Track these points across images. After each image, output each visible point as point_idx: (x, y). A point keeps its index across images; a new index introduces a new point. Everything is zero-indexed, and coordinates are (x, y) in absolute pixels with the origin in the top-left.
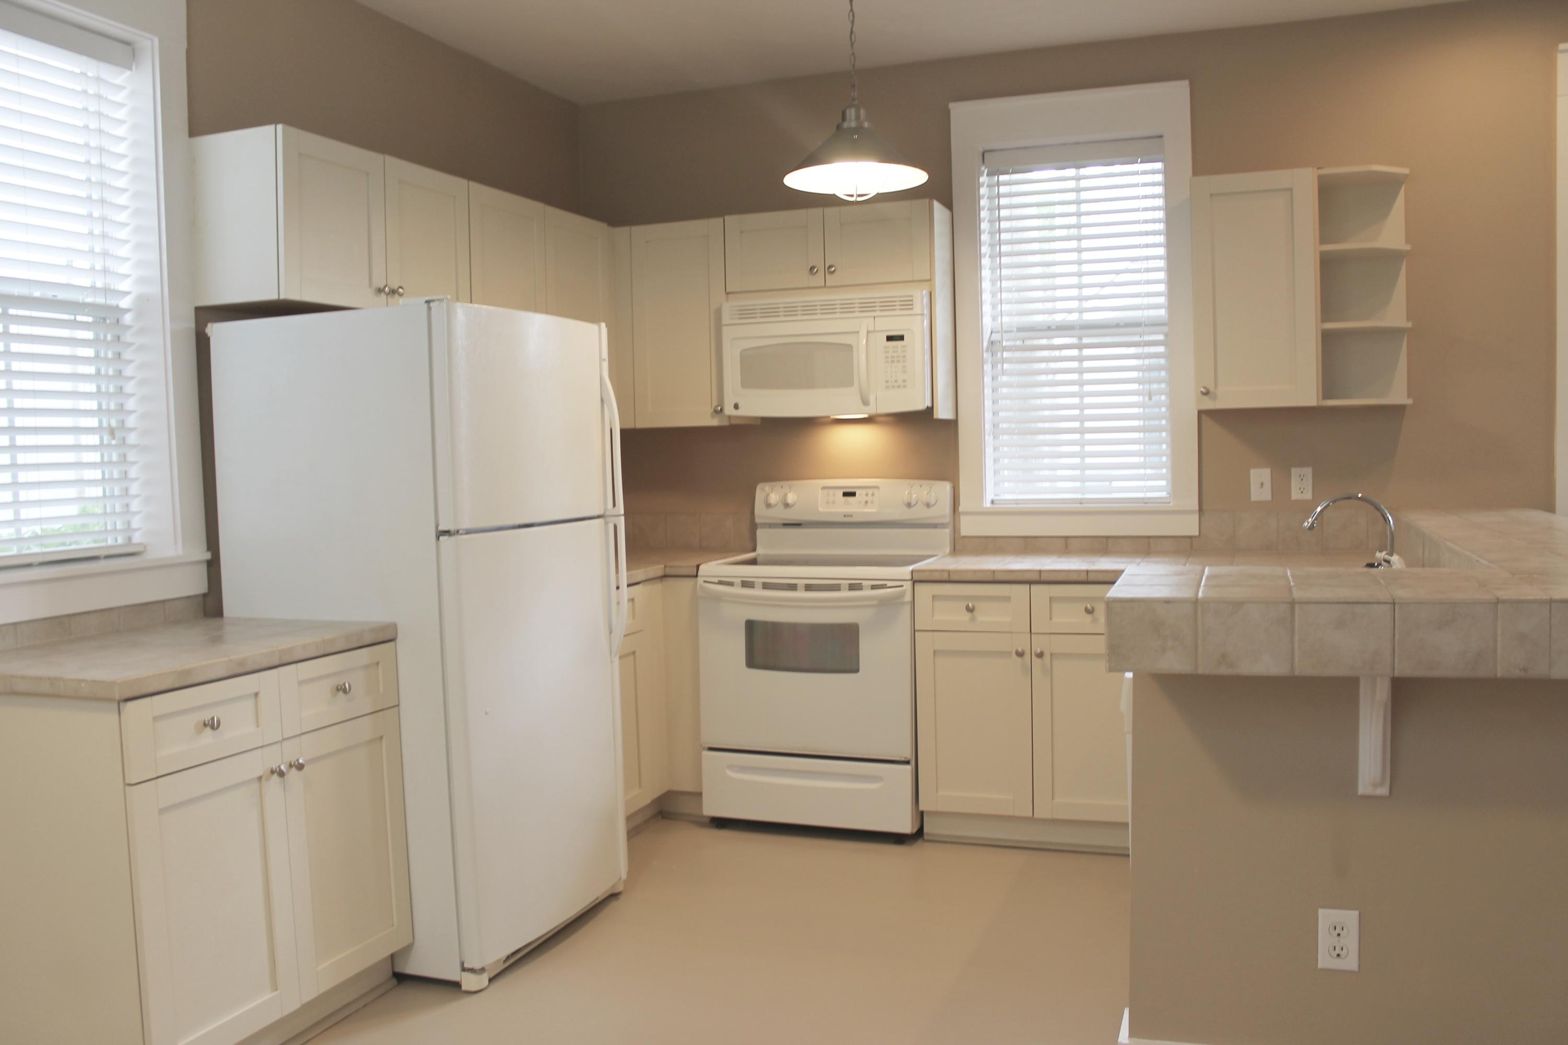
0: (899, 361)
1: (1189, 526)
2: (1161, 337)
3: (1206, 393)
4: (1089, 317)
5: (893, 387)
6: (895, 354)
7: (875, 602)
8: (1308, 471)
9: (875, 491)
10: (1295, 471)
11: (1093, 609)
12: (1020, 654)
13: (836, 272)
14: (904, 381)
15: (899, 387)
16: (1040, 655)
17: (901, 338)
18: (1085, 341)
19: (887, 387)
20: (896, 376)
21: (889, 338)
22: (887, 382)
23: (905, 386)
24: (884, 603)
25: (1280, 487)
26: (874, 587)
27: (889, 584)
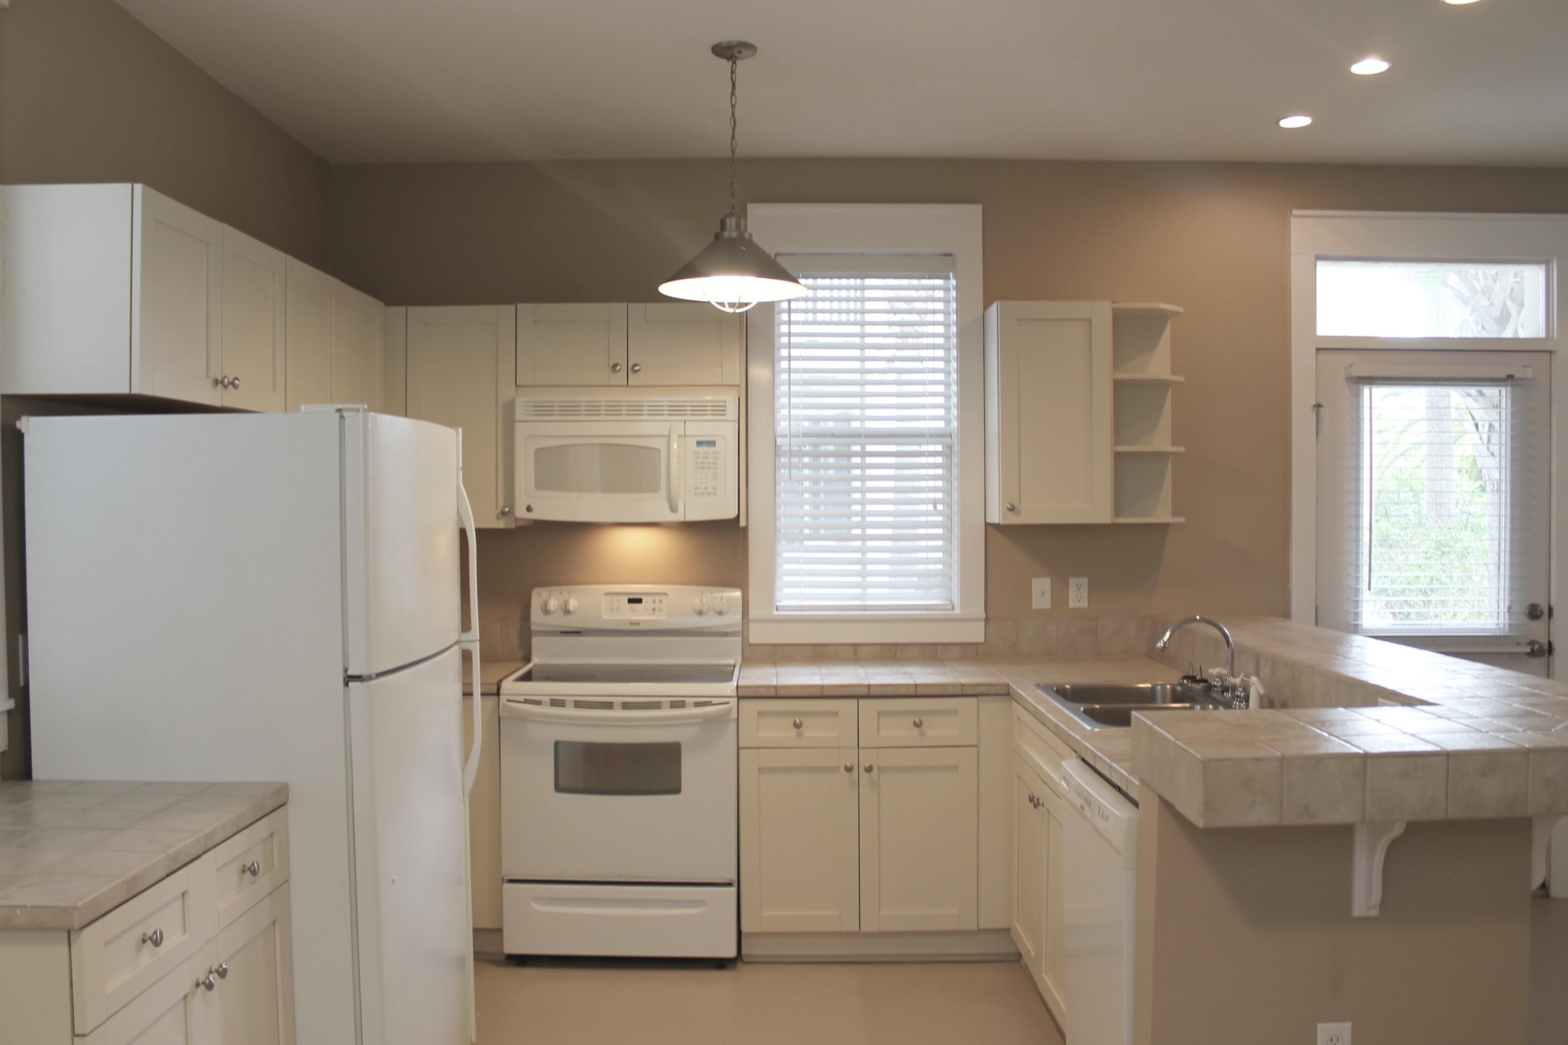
0: (709, 468)
1: (976, 633)
2: (939, 448)
3: (1012, 509)
4: (869, 425)
5: (703, 494)
6: (706, 461)
7: (700, 721)
8: (1084, 581)
9: (663, 598)
10: (1072, 581)
11: (921, 722)
12: (849, 769)
13: (639, 373)
14: (715, 488)
15: (709, 494)
16: (869, 770)
17: (712, 443)
18: (869, 448)
19: (696, 494)
20: (706, 483)
21: (699, 443)
22: (696, 488)
23: (715, 494)
24: (708, 720)
25: (1059, 596)
26: (697, 705)
27: (715, 700)
